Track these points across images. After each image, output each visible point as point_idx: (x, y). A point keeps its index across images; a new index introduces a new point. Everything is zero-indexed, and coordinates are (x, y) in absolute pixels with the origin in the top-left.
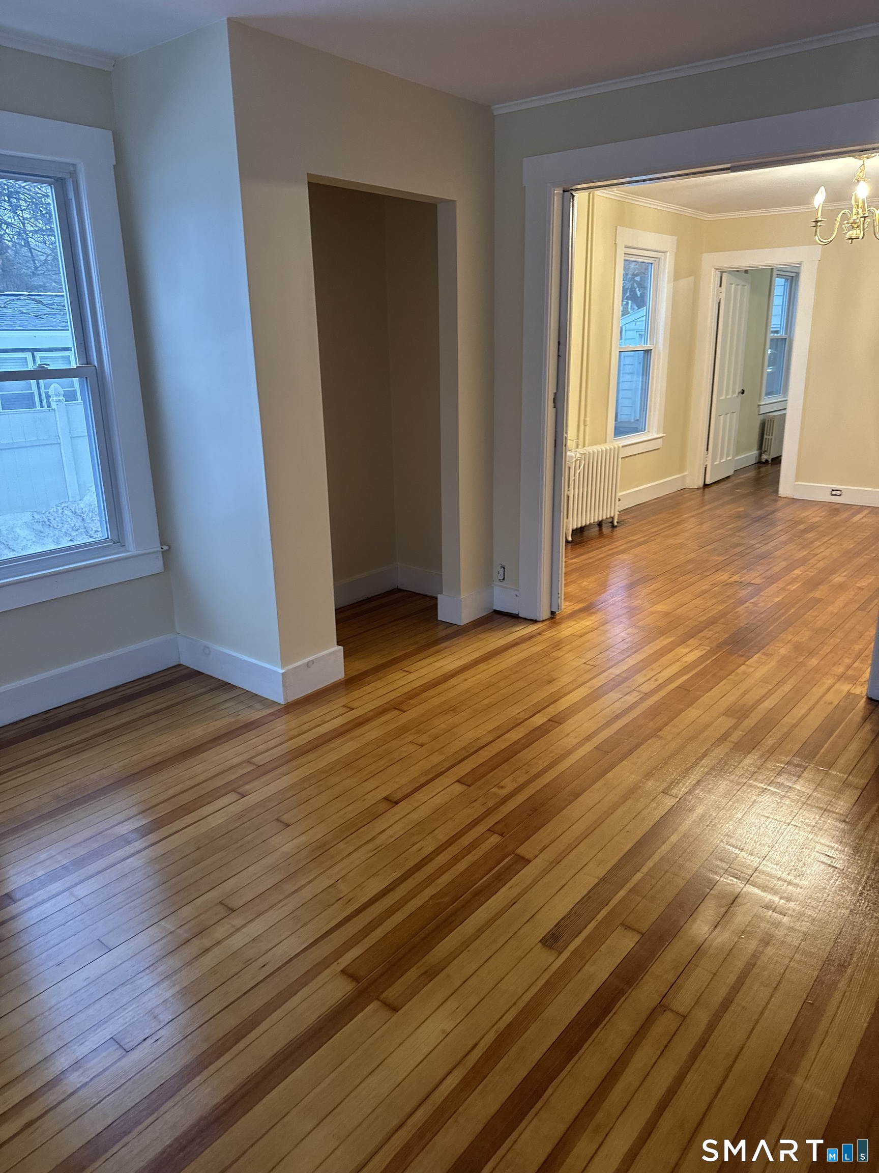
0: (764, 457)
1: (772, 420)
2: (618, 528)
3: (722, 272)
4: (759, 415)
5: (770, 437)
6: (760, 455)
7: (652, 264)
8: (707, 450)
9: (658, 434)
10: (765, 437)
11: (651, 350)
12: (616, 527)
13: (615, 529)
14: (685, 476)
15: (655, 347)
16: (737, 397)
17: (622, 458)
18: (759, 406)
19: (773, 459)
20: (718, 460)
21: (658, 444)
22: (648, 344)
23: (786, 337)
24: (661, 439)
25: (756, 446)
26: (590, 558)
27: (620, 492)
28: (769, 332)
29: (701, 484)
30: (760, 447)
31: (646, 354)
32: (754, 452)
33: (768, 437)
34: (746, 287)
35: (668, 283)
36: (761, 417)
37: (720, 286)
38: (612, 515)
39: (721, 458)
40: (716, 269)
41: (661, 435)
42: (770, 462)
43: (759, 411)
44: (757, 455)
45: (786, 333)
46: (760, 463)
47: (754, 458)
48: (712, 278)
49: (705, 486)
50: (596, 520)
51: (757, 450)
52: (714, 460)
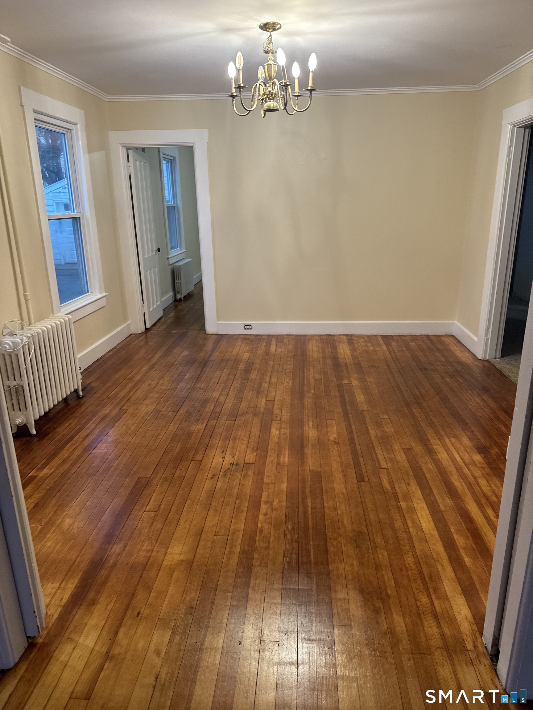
0: (178, 297)
1: (179, 269)
2: (85, 399)
3: (128, 149)
4: (169, 265)
5: (180, 281)
6: (175, 295)
7: (64, 134)
8: (143, 300)
9: (101, 293)
10: (176, 281)
11: (79, 217)
12: (82, 397)
13: (82, 401)
14: (129, 324)
15: (83, 214)
16: (156, 254)
17: (74, 322)
18: (168, 258)
19: (184, 297)
20: (152, 307)
21: (103, 303)
22: (75, 211)
23: (175, 205)
24: (105, 298)
25: (171, 289)
26: (65, 461)
27: (78, 353)
28: (165, 202)
29: (143, 329)
30: (174, 289)
31: (75, 221)
32: (171, 294)
33: (178, 281)
34: (146, 164)
35: (84, 154)
36: (170, 267)
37: (128, 161)
38: (76, 387)
39: (153, 305)
40: (123, 146)
41: (104, 294)
42: (183, 300)
43: (169, 262)
44: (173, 295)
45: (174, 203)
46: (176, 302)
47: (172, 298)
48: (121, 154)
49: (146, 329)
50: (61, 399)
51: (172, 292)
52: (149, 308)
